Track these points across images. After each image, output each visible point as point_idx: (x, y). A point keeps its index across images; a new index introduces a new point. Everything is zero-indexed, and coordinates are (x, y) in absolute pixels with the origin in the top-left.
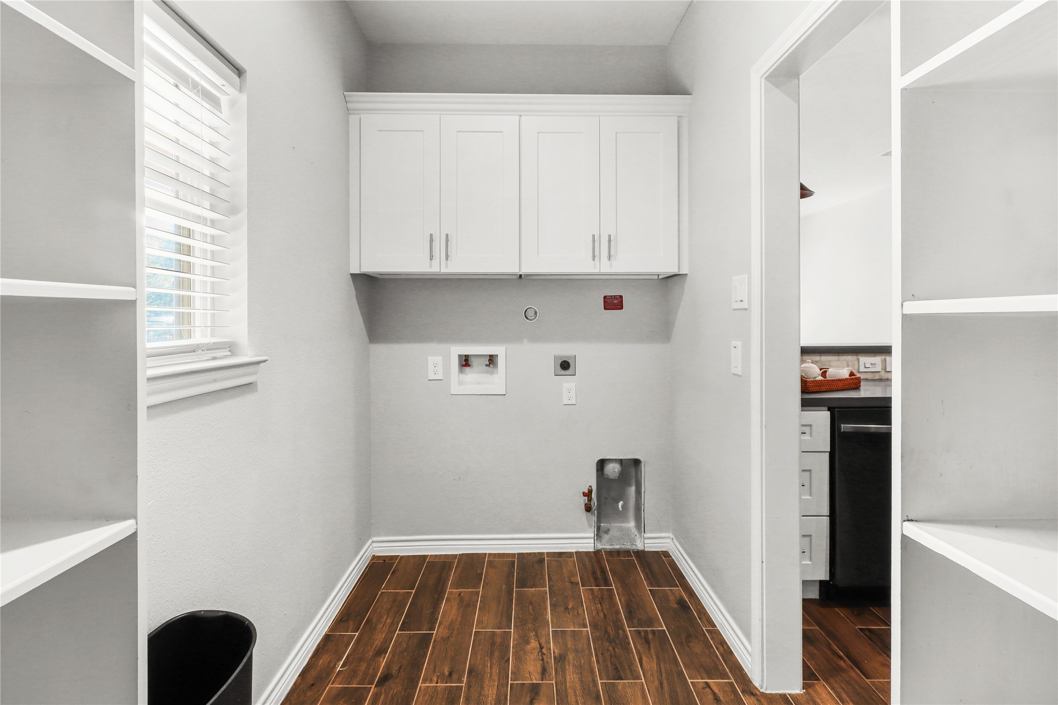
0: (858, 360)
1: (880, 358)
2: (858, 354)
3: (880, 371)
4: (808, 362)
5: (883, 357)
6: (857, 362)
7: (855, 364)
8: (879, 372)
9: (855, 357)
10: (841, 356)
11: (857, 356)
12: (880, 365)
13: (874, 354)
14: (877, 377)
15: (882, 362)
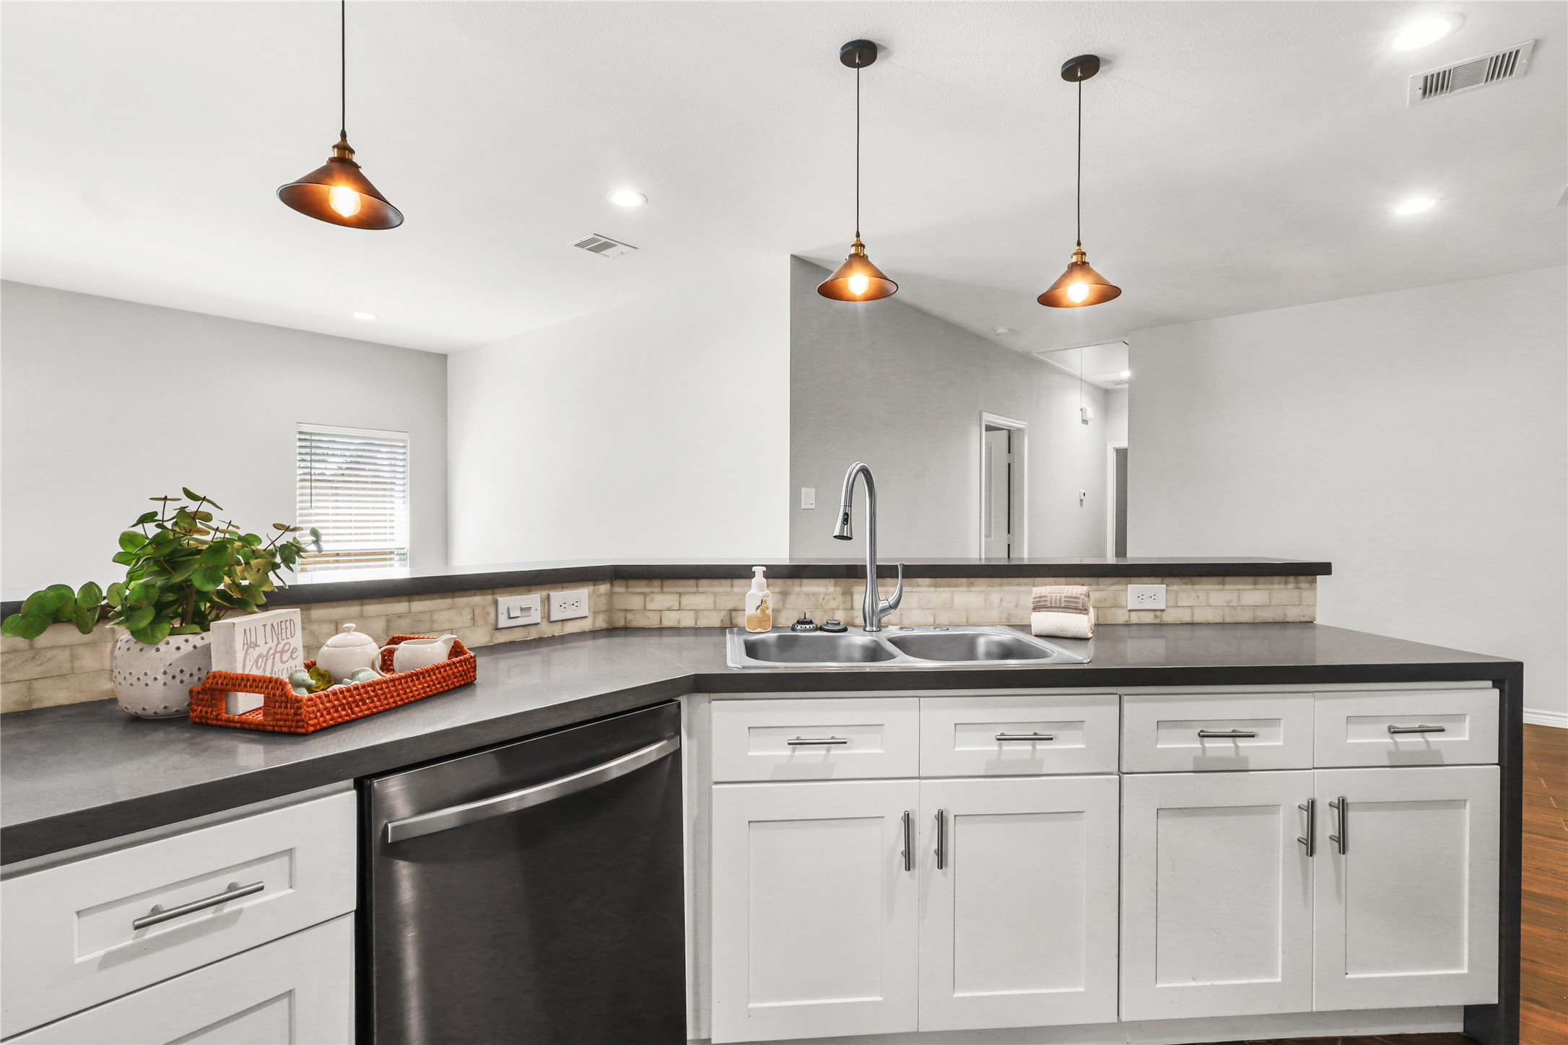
0: (496, 603)
1: (539, 595)
2: (496, 591)
3: (540, 621)
4: (348, 630)
5: (544, 593)
6: (492, 610)
7: (488, 613)
8: (538, 624)
9: (489, 598)
10: (458, 597)
11: (493, 594)
12: (539, 609)
13: (527, 587)
14: (533, 634)
15: (542, 601)
